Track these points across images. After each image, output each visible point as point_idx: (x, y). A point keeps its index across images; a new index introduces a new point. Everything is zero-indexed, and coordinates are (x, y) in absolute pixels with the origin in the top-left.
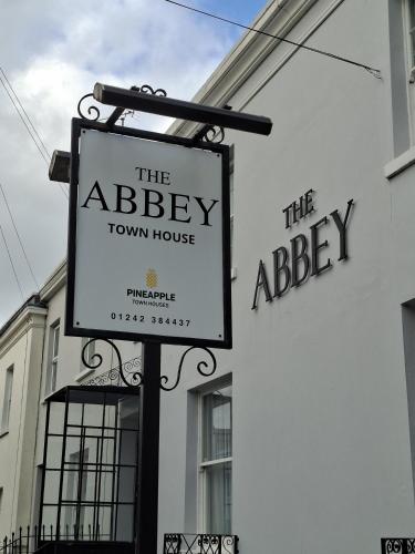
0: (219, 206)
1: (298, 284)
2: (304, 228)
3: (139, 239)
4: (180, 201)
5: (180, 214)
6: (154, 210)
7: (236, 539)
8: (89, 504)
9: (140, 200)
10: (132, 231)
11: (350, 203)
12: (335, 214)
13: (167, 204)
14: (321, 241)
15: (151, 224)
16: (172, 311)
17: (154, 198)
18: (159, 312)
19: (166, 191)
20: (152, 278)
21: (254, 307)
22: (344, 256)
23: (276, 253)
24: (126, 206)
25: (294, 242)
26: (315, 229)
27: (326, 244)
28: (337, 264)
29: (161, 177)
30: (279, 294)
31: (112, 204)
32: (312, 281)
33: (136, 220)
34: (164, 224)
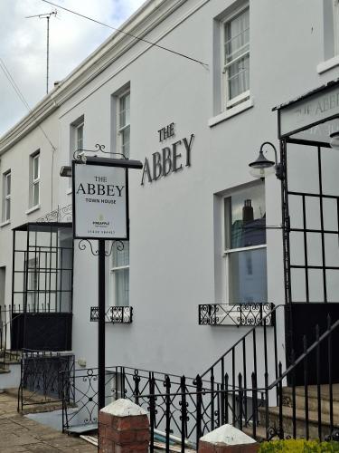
0: (125, 188)
1: (165, 175)
2: (169, 143)
3: (96, 203)
4: (111, 188)
5: (111, 193)
6: (101, 192)
7: (132, 308)
8: (43, 292)
9: (96, 189)
10: (94, 201)
11: (192, 136)
12: (185, 140)
13: (106, 190)
14: (178, 154)
15: (100, 197)
16: (108, 229)
17: (101, 187)
18: (103, 229)
19: (105, 184)
20: (101, 217)
21: (142, 184)
22: (189, 164)
23: (154, 155)
24: (92, 191)
25: (164, 150)
26: (174, 145)
27: (180, 156)
28: (185, 168)
29: (103, 179)
30: (156, 179)
31: (87, 191)
32: (173, 174)
33: (95, 196)
34: (105, 197)
